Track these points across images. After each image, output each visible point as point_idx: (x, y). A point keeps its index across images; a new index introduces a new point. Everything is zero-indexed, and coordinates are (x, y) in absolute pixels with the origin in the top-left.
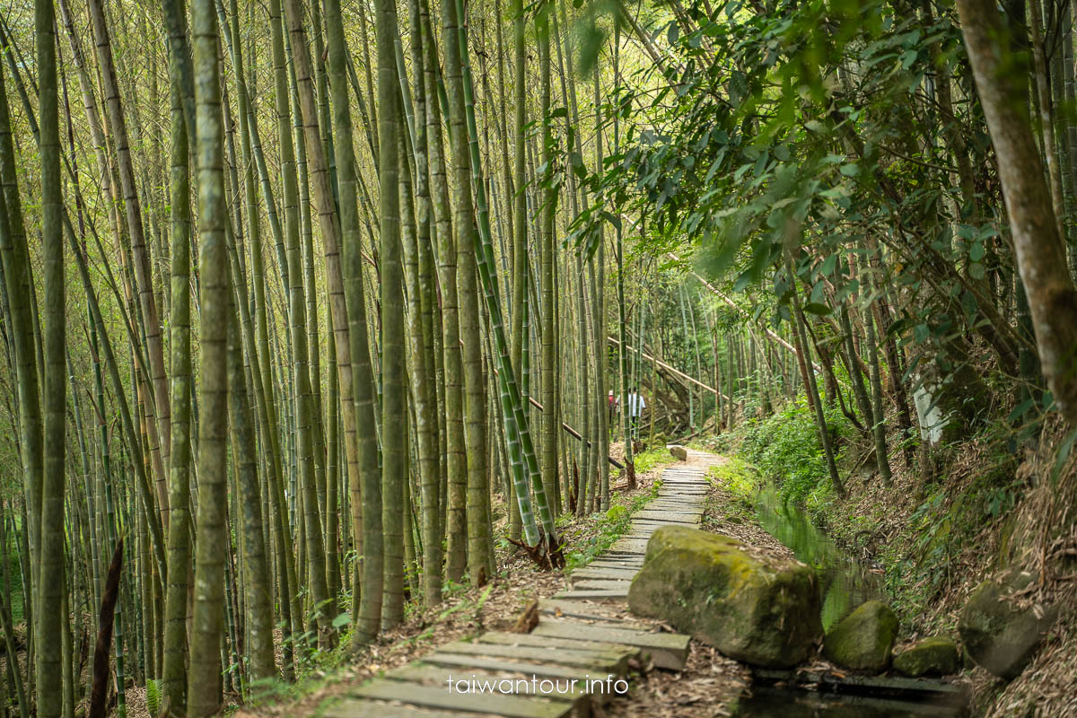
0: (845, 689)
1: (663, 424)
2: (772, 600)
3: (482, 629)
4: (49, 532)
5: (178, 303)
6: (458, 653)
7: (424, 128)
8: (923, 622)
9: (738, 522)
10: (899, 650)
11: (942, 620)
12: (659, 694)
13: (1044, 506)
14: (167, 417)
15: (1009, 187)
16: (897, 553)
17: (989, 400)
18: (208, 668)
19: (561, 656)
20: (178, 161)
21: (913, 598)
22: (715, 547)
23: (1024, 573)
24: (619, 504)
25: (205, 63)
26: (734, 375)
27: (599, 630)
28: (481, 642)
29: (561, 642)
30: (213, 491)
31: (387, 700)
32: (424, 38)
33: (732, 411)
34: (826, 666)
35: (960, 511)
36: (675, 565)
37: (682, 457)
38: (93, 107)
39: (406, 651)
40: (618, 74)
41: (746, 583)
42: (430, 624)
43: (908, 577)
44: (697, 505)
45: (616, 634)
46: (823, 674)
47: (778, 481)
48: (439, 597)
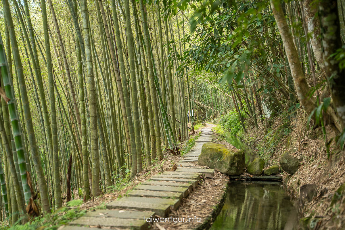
0: (253, 180)
1: (200, 118)
2: (234, 159)
3: (163, 171)
4: (55, 153)
5: (81, 95)
6: (158, 177)
7: (139, 48)
8: (269, 162)
9: (221, 141)
10: (265, 169)
11: (274, 161)
12: (208, 184)
13: (298, 132)
14: (80, 123)
15: (288, 54)
16: (261, 146)
17: (281, 107)
18: (97, 184)
19: (183, 176)
20: (79, 60)
21: (266, 156)
22: (219, 147)
23: (295, 148)
24: (191, 138)
25: (86, 35)
26: (216, 104)
27: (192, 169)
28: (163, 174)
29: (183, 173)
30: (95, 141)
31: (143, 190)
32: (138, 25)
33: (217, 113)
34: (248, 174)
35: (276, 135)
36: (209, 152)
37: (205, 126)
38: (55, 48)
39: (144, 177)
40: (184, 32)
41: (227, 155)
42: (149, 171)
43: (265, 151)
44: (211, 137)
45: (196, 170)
46: (247, 176)
47: (229, 130)
48: (150, 164)
